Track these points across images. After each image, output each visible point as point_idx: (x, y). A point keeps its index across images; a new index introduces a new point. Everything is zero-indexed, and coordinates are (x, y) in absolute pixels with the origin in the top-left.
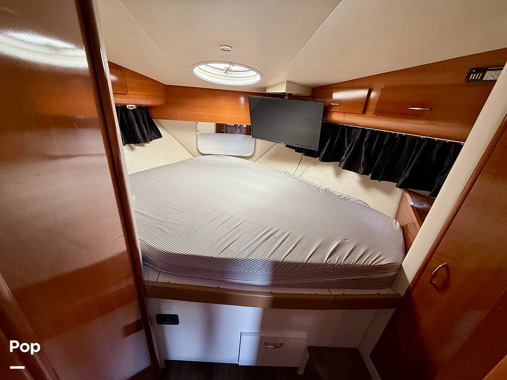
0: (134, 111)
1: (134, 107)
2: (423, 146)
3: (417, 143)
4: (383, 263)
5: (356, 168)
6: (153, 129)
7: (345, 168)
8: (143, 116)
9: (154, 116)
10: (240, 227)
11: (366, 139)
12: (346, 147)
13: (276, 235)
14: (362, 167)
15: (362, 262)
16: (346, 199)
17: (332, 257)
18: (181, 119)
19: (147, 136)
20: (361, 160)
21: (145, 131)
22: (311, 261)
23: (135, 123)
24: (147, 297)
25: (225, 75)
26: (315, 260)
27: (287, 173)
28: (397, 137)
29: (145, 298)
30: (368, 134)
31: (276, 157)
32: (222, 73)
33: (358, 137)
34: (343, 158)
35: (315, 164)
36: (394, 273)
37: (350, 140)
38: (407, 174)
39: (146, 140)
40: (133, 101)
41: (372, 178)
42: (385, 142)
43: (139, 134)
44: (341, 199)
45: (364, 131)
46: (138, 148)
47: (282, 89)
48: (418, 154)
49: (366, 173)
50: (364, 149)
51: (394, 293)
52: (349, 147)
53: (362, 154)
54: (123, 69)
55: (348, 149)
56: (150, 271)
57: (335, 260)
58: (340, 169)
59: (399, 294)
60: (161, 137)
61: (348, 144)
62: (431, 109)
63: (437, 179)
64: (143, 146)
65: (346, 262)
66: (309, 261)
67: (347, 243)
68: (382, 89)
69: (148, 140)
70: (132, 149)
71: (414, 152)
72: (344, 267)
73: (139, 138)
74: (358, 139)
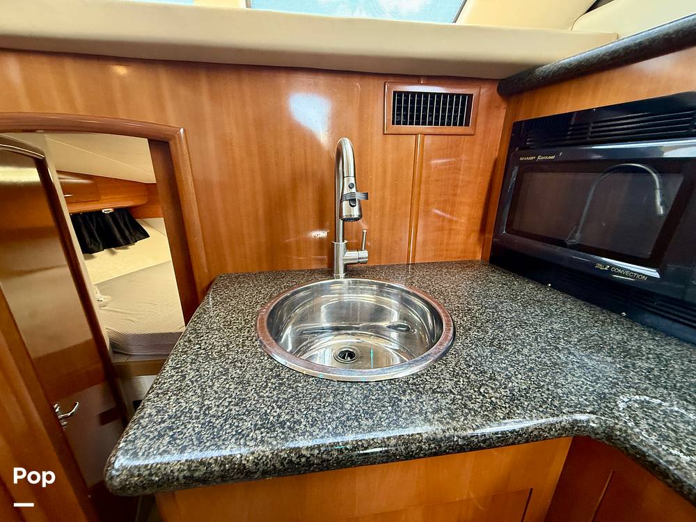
0: (111, 214)
1: (111, 210)
6: (139, 230)
8: (124, 219)
9: (137, 216)
19: (130, 238)
21: (127, 233)
23: (114, 227)
39: (127, 242)
43: (118, 236)
46: (120, 252)
60: (148, 236)
64: (127, 248)
69: (131, 241)
70: (113, 253)
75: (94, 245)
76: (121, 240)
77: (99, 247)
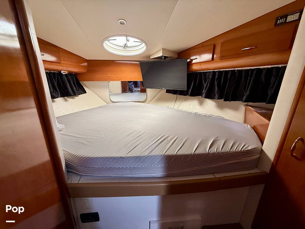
0: (66, 75)
1: (67, 73)
2: (254, 73)
3: (250, 73)
4: (249, 148)
5: (213, 97)
6: (80, 88)
7: (206, 97)
8: (73, 79)
9: (80, 79)
10: (141, 136)
11: (216, 77)
12: (204, 85)
13: (168, 139)
14: (216, 95)
15: (234, 149)
16: (210, 117)
17: (211, 149)
18: (98, 80)
19: (76, 92)
20: (215, 90)
21: (74, 88)
22: (197, 152)
23: (68, 83)
24: (70, 197)
25: (124, 49)
26: (200, 151)
27: (169, 107)
28: (236, 71)
29: (68, 198)
30: (217, 74)
31: (161, 99)
32: (122, 49)
33: (211, 77)
34: (204, 91)
35: (186, 100)
36: (258, 156)
37: (206, 80)
38: (248, 93)
39: (74, 94)
40: (65, 68)
41: (225, 100)
42: (229, 77)
43: (70, 90)
44: (207, 117)
45: (214, 73)
46: (70, 100)
47: (160, 54)
48: (252, 79)
49: (220, 98)
50: (216, 83)
51: (260, 171)
52: (206, 85)
53: (215, 87)
54: (57, 47)
55: (205, 86)
56: (73, 177)
57: (214, 150)
58: (203, 98)
59: (265, 172)
60: (86, 93)
61: (205, 82)
62: (256, 47)
63: (268, 92)
64: (74, 98)
65: (223, 151)
66: (196, 152)
67: (220, 139)
68: (222, 43)
69: (77, 94)
70: (66, 100)
71: (249, 78)
72: (222, 154)
73: (70, 92)
74: (211, 78)
75: (55, 93)
76: (71, 92)
77: (58, 95)
